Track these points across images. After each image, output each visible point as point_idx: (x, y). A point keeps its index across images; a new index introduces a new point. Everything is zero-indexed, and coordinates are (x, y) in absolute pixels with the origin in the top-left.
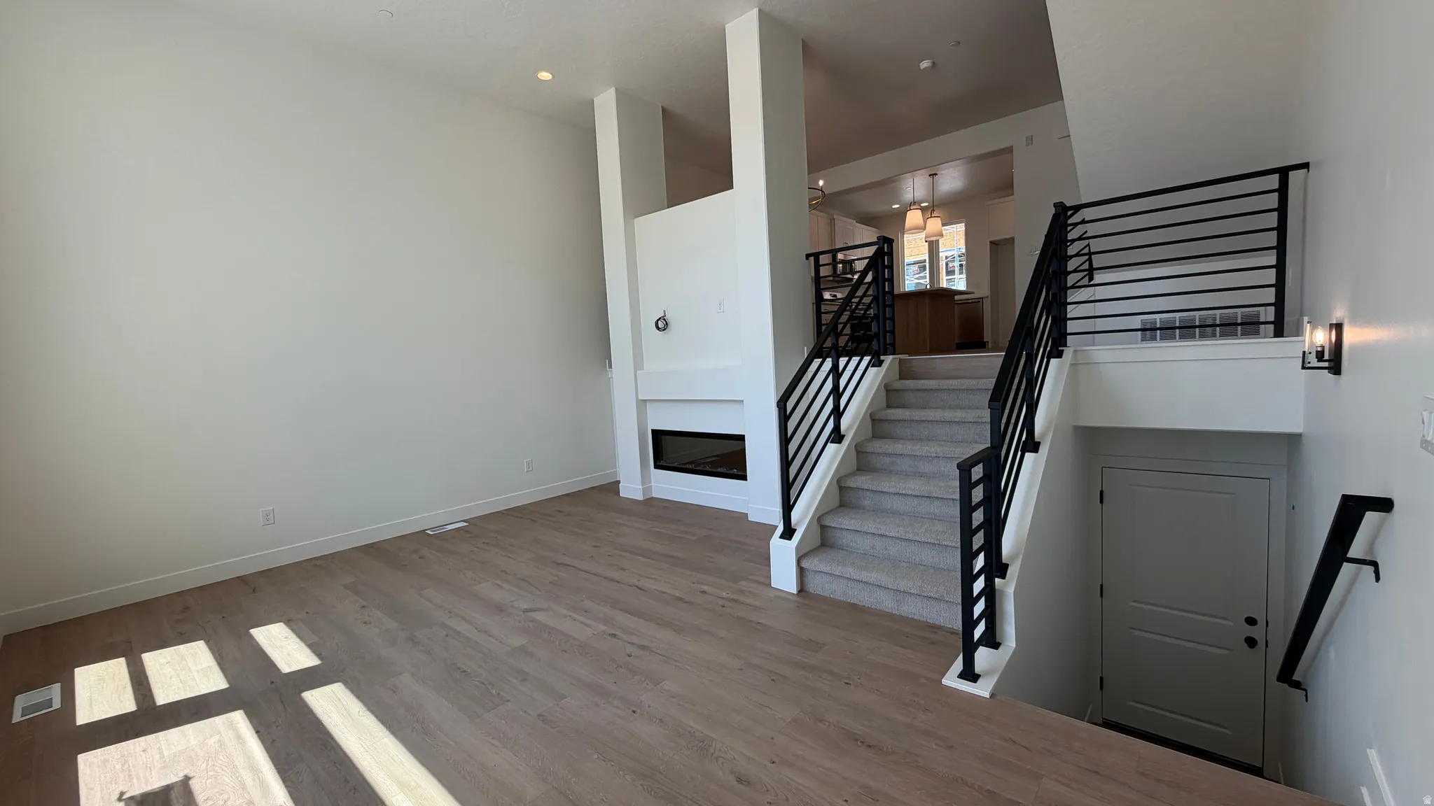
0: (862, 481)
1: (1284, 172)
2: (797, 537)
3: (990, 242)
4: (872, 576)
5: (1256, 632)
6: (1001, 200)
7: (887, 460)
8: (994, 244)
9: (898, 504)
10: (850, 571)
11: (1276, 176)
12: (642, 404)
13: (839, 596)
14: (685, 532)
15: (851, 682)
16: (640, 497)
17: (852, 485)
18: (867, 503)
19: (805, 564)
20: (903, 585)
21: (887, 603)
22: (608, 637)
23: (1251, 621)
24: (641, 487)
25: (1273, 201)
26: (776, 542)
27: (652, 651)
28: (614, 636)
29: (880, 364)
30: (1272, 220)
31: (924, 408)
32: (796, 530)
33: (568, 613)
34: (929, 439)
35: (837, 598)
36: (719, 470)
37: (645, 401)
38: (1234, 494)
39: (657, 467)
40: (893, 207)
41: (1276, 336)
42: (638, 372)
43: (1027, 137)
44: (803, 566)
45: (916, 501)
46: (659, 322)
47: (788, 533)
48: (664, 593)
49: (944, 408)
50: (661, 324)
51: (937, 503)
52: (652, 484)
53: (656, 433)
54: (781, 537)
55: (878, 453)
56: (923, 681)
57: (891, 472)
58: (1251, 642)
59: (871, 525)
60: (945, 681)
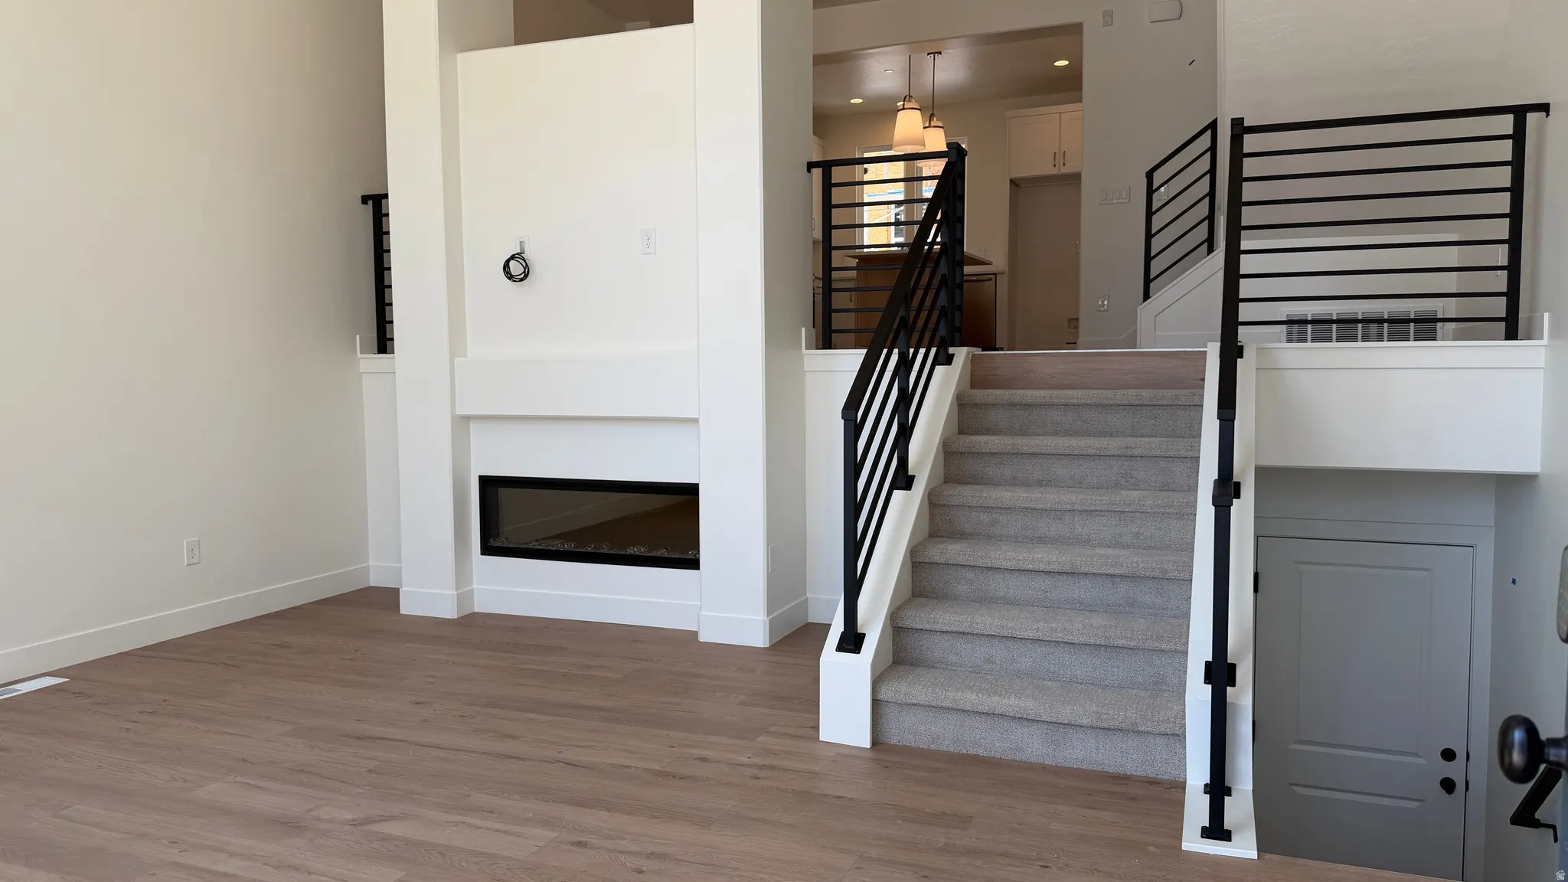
0: (952, 551)
1: (1520, 112)
2: (870, 646)
3: (1011, 180)
4: (1010, 703)
5: (1453, 770)
6: (1024, 112)
7: (985, 518)
8: (1014, 183)
9: (1014, 587)
10: (969, 698)
11: (1511, 117)
12: (463, 423)
13: (946, 746)
14: (588, 667)
15: (1050, 865)
16: (450, 612)
17: (937, 559)
18: (962, 588)
19: (886, 693)
20: (1065, 713)
21: (1034, 747)
22: (572, 848)
23: (1448, 755)
24: (455, 593)
25: (1504, 150)
26: (831, 658)
27: (676, 860)
28: (581, 844)
29: (948, 360)
30: (1503, 177)
31: (1024, 433)
32: (864, 635)
33: (460, 818)
34: (1040, 483)
35: (942, 748)
36: (630, 551)
37: (467, 419)
38: (1428, 570)
39: (487, 549)
40: (852, 101)
41: (1508, 338)
42: (457, 360)
43: (1104, 12)
44: (881, 696)
45: (1047, 582)
46: (512, 263)
47: (852, 641)
48: (627, 767)
49: (1056, 434)
50: (516, 268)
51: (1085, 583)
52: (474, 586)
53: (488, 484)
54: (840, 648)
55: (970, 507)
56: (1152, 849)
57: (990, 537)
58: (1448, 785)
59: (986, 621)
60: (1186, 846)
